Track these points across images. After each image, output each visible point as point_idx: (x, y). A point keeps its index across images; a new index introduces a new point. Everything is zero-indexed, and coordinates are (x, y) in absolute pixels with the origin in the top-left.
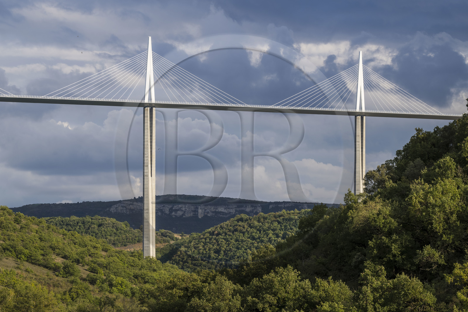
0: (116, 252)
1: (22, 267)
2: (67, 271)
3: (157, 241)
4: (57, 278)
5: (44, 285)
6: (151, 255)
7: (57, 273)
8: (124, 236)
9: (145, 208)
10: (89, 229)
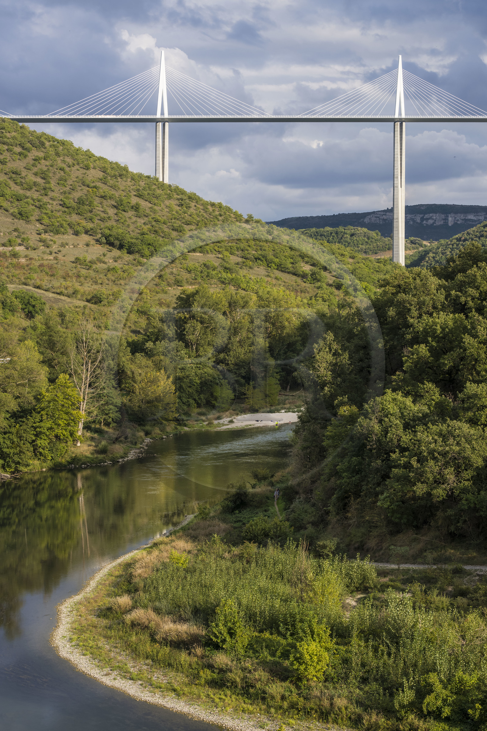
0: (363, 259)
1: (272, 275)
2: (315, 278)
3: (406, 248)
4: (304, 284)
5: (292, 291)
6: (401, 262)
7: (305, 280)
8: (375, 244)
9: (395, 217)
10: (342, 238)
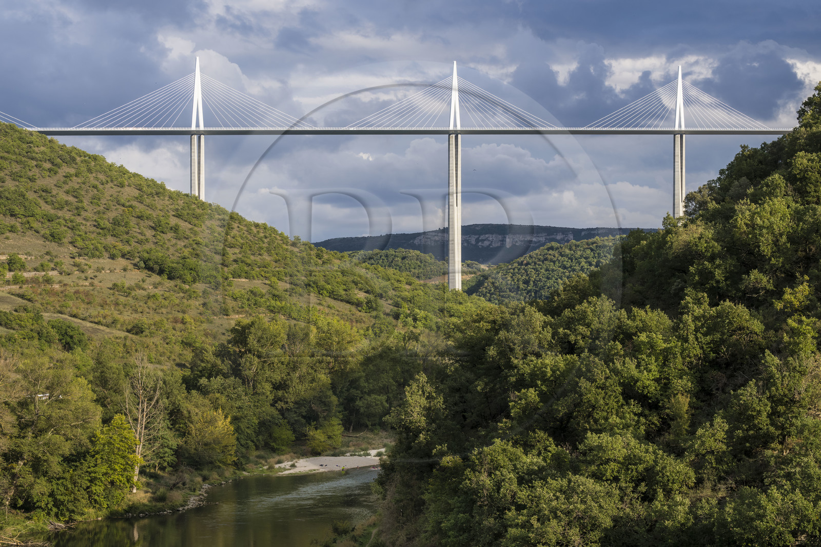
0: (420, 286)
1: (324, 303)
2: (370, 306)
3: (463, 272)
4: (360, 313)
5: (347, 321)
6: (457, 288)
7: (360, 308)
8: (428, 268)
9: (450, 239)
10: (392, 262)
